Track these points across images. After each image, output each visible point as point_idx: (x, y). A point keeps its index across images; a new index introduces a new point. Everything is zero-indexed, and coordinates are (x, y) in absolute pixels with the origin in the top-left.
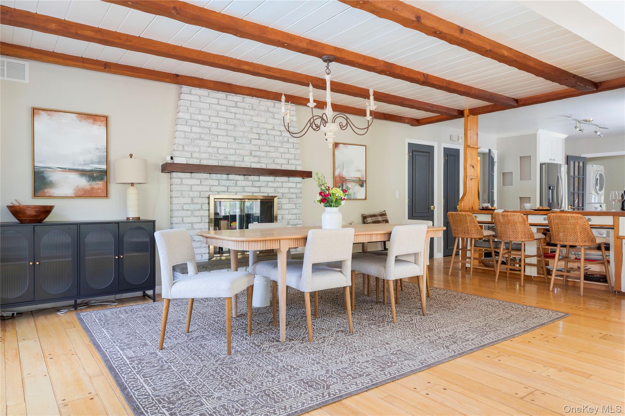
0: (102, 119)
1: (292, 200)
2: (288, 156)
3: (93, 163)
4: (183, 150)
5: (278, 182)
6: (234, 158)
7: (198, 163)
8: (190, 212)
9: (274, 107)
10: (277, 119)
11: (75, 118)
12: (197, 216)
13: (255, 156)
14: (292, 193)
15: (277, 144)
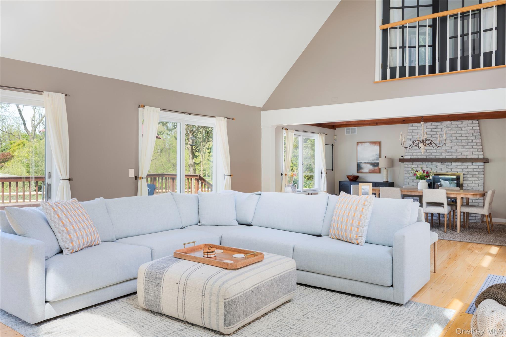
0: (378, 143)
1: (475, 175)
2: (472, 150)
3: (375, 160)
4: (409, 153)
5: (465, 165)
6: (435, 154)
7: (416, 158)
8: (412, 180)
9: (462, 123)
10: (464, 130)
11: (369, 144)
12: (416, 182)
13: (448, 152)
14: (475, 172)
15: (463, 144)
